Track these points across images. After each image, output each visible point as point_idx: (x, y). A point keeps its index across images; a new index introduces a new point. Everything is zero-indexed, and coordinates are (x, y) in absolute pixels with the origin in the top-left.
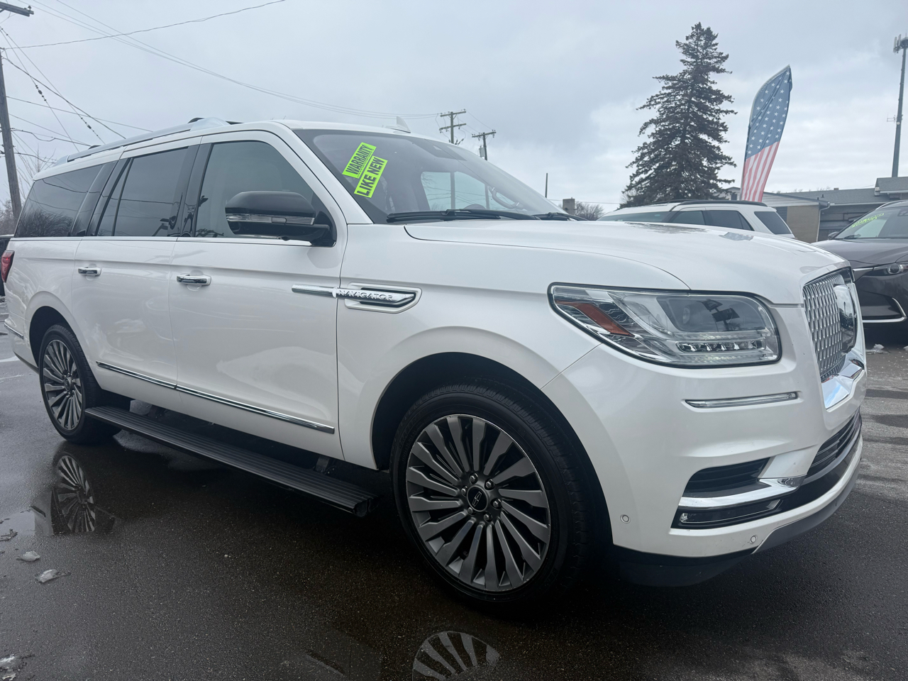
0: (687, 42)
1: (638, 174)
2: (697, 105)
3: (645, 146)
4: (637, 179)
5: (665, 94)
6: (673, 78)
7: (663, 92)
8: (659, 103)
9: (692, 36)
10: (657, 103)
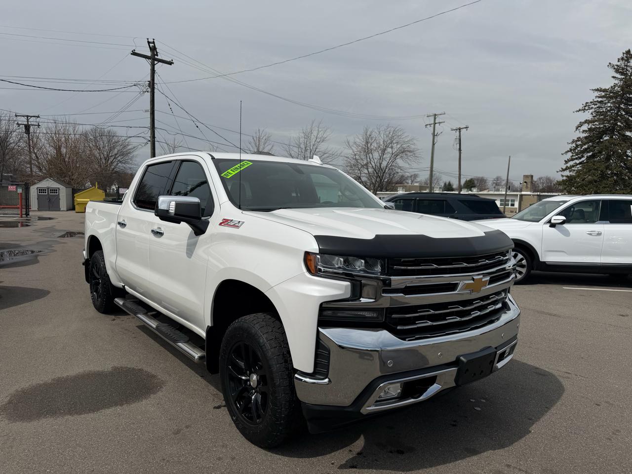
0: (619, 64)
1: (572, 160)
2: (624, 110)
3: (579, 139)
4: (571, 163)
5: (597, 101)
6: (605, 91)
7: (596, 100)
8: (592, 108)
9: (622, 59)
10: (589, 109)
